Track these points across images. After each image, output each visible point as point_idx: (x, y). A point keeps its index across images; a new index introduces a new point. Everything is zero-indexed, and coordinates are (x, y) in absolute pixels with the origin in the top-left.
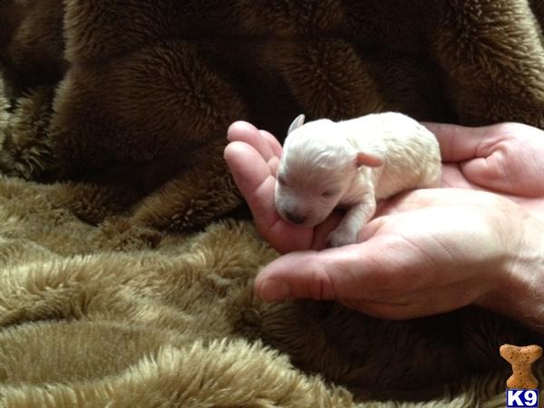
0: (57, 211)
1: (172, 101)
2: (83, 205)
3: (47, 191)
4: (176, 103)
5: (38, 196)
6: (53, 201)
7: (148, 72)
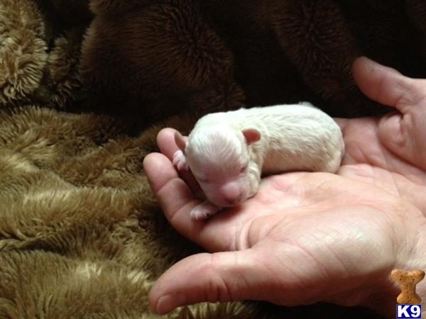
0: (79, 138)
1: (175, 53)
2: (101, 134)
3: (73, 120)
4: (178, 54)
5: (65, 124)
6: (77, 130)
7: (155, 27)
